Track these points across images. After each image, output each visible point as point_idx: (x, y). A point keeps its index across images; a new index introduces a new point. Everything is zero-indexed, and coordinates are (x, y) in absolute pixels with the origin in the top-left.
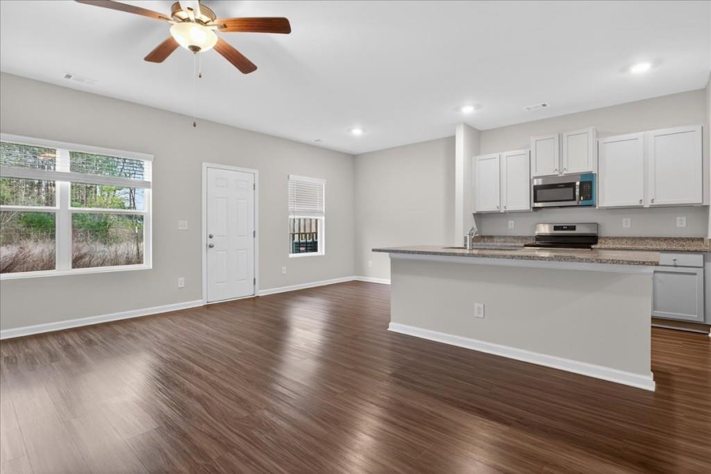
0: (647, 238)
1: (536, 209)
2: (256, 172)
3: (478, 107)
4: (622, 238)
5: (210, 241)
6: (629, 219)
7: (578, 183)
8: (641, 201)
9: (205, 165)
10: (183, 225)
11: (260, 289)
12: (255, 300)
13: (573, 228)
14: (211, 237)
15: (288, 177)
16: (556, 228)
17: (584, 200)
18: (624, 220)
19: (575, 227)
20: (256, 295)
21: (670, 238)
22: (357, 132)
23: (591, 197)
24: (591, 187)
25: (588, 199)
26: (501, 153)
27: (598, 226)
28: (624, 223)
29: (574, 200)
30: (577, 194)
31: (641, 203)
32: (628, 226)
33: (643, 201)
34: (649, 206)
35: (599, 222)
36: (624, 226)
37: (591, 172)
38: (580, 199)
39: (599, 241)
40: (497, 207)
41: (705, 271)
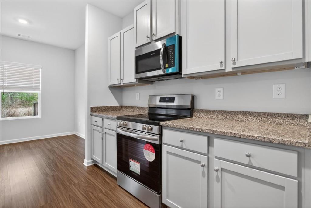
0: (238, 112)
4: (214, 112)
7: (162, 49)
8: (221, 63)
13: (172, 100)
16: (162, 100)
17: (168, 67)
19: (174, 98)
21: (264, 114)
23: (174, 62)
24: (174, 52)
25: (172, 65)
26: (121, 31)
27: (193, 98)
28: (217, 94)
29: (160, 69)
30: (162, 63)
31: (221, 66)
32: (221, 97)
33: (223, 64)
34: (229, 69)
35: (195, 93)
36: (217, 97)
37: (174, 33)
38: (165, 67)
39: (194, 114)
40: (118, 80)
41: (299, 185)
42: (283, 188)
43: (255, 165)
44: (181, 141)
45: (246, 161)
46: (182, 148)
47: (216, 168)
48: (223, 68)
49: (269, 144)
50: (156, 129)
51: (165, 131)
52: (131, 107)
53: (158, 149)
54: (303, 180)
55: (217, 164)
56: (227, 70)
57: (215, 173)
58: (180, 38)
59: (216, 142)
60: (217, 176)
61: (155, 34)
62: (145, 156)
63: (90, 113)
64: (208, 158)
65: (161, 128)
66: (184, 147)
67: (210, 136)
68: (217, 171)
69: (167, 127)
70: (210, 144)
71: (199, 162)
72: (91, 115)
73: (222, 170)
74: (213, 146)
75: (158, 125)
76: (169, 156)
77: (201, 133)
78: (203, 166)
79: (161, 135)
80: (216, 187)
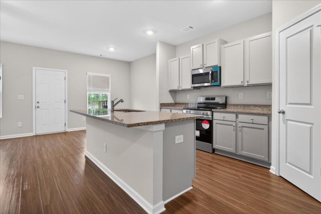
0: (251, 105)
1: (195, 88)
2: (66, 71)
3: (155, 32)
4: (238, 105)
5: (37, 105)
6: (242, 93)
7: (210, 72)
8: (242, 82)
9: (34, 68)
10: (21, 97)
11: (68, 128)
12: (65, 133)
13: (214, 99)
14: (38, 103)
15: (87, 73)
16: (207, 99)
17: (214, 82)
18: (240, 94)
19: (215, 98)
20: (66, 131)
22: (112, 49)
23: (217, 80)
24: (217, 74)
25: (216, 81)
26: (180, 57)
27: (226, 98)
28: (240, 95)
29: (209, 82)
30: (210, 79)
31: (242, 83)
32: (242, 98)
33: (243, 82)
34: (246, 85)
35: (227, 95)
36: (240, 98)
37: (217, 65)
38: (212, 82)
39: (227, 106)
40: (178, 87)
41: (269, 127)
42: (263, 129)
43: (254, 123)
44: (224, 117)
45: (251, 122)
46: (223, 120)
47: (239, 126)
48: (243, 84)
49: (259, 114)
50: (209, 113)
51: (214, 114)
52: (183, 103)
53: (211, 122)
54: (270, 126)
55: (240, 125)
56: (245, 85)
57: (239, 128)
58: (220, 68)
59: (240, 116)
60: (240, 130)
61: (206, 64)
62: (203, 126)
63: (160, 107)
64: (236, 123)
65: (213, 112)
66: (225, 120)
67: (237, 114)
68: (240, 127)
69: (216, 112)
70: (237, 117)
71: (232, 125)
72: (161, 108)
73: (242, 127)
74: (238, 118)
75: (211, 111)
76: (217, 125)
77: (233, 113)
78: (234, 126)
79: (212, 116)
80: (239, 134)
